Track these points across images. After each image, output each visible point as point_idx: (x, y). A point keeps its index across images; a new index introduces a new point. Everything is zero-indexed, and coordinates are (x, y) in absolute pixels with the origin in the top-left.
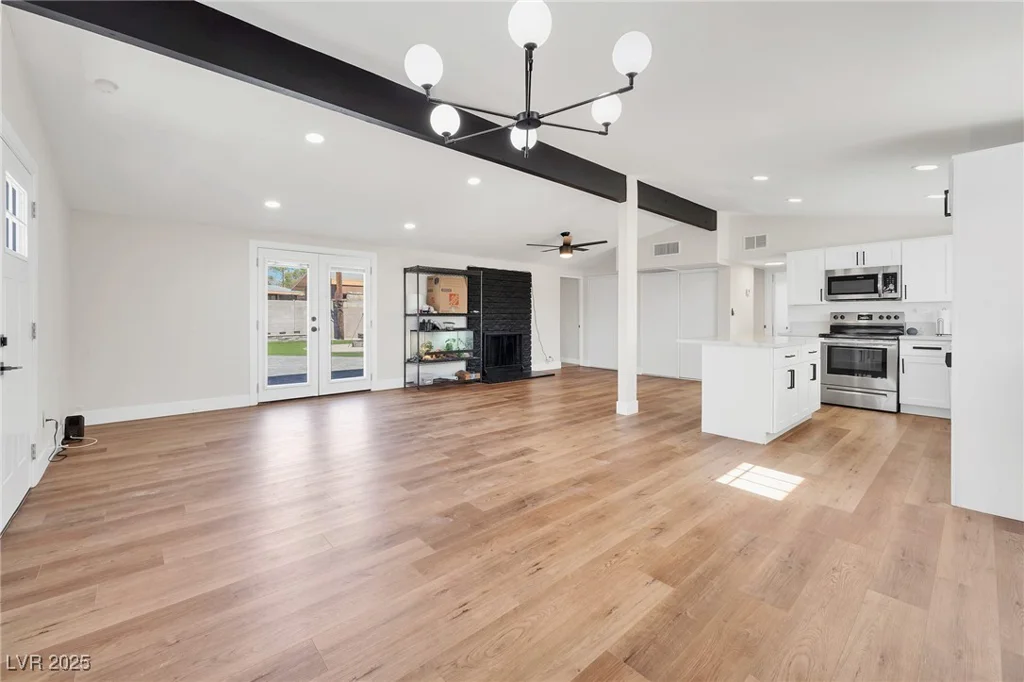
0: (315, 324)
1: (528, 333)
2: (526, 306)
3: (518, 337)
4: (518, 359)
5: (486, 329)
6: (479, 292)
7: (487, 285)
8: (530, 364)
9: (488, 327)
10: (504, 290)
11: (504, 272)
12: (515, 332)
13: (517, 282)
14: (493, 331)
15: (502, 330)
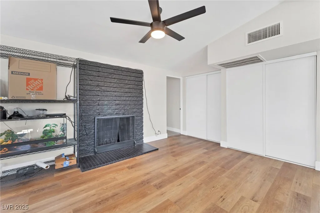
1: (140, 115)
2: (139, 95)
3: (131, 118)
4: (131, 135)
5: (98, 114)
6: (90, 82)
7: (99, 76)
8: (142, 138)
9: (100, 112)
10: (118, 82)
11: (118, 68)
12: (128, 115)
13: (130, 77)
14: (105, 115)
15: (115, 114)
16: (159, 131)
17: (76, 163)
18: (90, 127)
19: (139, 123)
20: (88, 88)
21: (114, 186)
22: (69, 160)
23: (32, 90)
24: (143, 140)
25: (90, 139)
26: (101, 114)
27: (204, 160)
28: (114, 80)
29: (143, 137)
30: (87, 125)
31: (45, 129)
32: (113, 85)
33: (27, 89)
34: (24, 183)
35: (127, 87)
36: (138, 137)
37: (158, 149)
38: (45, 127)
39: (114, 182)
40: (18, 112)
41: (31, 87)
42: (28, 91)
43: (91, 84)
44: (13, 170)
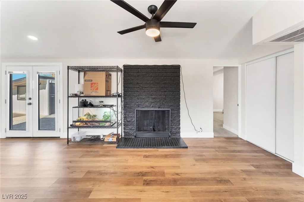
0: (30, 101)
1: (177, 109)
2: (175, 90)
3: (166, 112)
4: (166, 128)
5: (138, 106)
6: (131, 81)
7: (138, 76)
8: (179, 133)
9: (139, 104)
10: (154, 79)
11: (154, 67)
12: (164, 108)
13: (165, 73)
14: (144, 108)
15: (152, 107)
16: (201, 128)
17: (116, 141)
18: (132, 115)
19: (175, 117)
20: (131, 86)
21: (120, 166)
22: (112, 137)
23: (93, 90)
24: (180, 135)
25: (132, 125)
26: (140, 106)
27: (230, 179)
28: (151, 78)
29: (180, 131)
30: (130, 114)
31: (105, 114)
32: (150, 82)
33: (91, 90)
34: (90, 145)
35: (162, 83)
36: (174, 130)
37: (187, 147)
38: (104, 113)
39: (124, 163)
40: (91, 103)
41: (93, 88)
42: (92, 91)
43: (132, 83)
44: (90, 136)
